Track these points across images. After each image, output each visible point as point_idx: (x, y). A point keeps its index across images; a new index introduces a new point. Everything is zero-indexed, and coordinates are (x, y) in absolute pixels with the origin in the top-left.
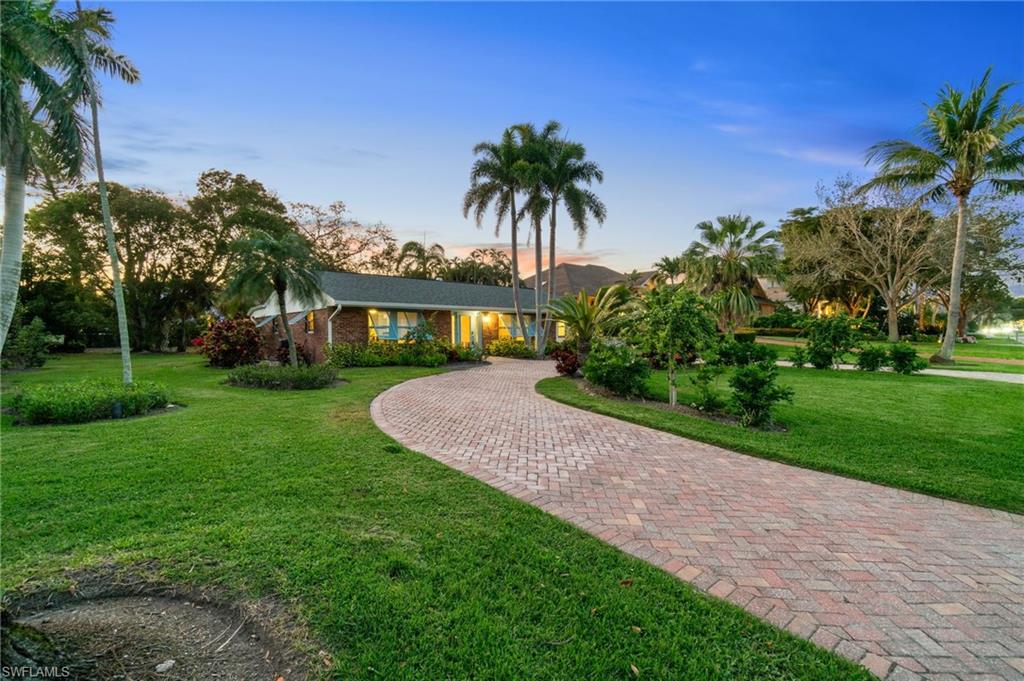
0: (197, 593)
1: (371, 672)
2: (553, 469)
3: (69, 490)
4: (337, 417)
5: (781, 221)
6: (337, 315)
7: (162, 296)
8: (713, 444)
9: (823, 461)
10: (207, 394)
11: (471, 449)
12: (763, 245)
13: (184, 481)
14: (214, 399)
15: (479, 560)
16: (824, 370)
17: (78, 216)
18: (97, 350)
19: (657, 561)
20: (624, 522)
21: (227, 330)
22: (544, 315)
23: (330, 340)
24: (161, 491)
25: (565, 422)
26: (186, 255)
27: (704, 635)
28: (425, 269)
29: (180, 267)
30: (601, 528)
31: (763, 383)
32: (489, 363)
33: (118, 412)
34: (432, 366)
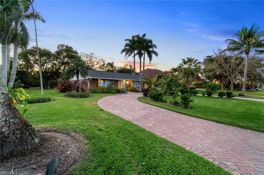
0: (62, 131)
1: (94, 143)
2: (136, 115)
3: (34, 115)
4: (90, 104)
5: (204, 59)
6: (91, 80)
7: (48, 75)
8: (174, 112)
9: (197, 115)
10: (60, 98)
11: (119, 111)
12: (197, 65)
13: (57, 115)
14: (61, 99)
15: (116, 129)
16: (210, 97)
17: (28, 55)
18: (32, 88)
19: (153, 132)
20: (148, 125)
21: (64, 84)
22: (141, 82)
23: (89, 86)
24: (53, 116)
25: (142, 106)
26: (54, 65)
27: (156, 142)
28: (113, 69)
29: (53, 68)
30: (143, 126)
31: (187, 98)
32: (127, 93)
33: (41, 101)
34: (113, 93)
